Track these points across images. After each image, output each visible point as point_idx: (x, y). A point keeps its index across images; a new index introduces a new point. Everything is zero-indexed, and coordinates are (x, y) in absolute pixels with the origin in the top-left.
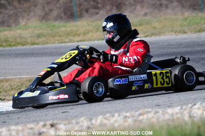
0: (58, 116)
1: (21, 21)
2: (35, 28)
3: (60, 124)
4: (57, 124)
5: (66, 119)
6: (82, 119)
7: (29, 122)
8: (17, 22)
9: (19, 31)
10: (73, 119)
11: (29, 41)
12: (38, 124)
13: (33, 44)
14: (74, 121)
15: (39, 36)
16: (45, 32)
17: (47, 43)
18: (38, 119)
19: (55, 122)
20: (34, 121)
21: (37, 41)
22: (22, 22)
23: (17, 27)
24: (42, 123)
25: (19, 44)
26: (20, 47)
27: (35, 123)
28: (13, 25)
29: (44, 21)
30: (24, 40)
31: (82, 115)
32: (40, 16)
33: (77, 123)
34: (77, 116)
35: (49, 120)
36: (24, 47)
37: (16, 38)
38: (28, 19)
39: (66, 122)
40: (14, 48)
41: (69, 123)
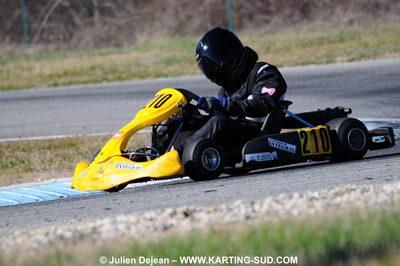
0: (197, 198)
1: (138, 36)
2: (162, 48)
3: (201, 211)
4: (194, 211)
5: (211, 203)
6: (239, 202)
7: (148, 209)
8: (131, 39)
9: (134, 54)
10: (221, 203)
11: (151, 70)
12: (163, 211)
13: (158, 76)
14: (223, 207)
15: (168, 62)
16: (178, 55)
17: (182, 74)
18: (165, 203)
19: (192, 208)
20: (158, 207)
21: (165, 71)
22: (141, 39)
23: (133, 47)
24: (169, 211)
25: (134, 75)
26: (136, 81)
27: (158, 211)
28: (125, 44)
29: (177, 36)
30: (143, 69)
31: (239, 195)
32: (170, 28)
33: (230, 210)
34: (230, 198)
35: (183, 205)
36: (144, 81)
37: (129, 66)
38: (151, 34)
39: (211, 209)
40: (126, 83)
41: (215, 210)
